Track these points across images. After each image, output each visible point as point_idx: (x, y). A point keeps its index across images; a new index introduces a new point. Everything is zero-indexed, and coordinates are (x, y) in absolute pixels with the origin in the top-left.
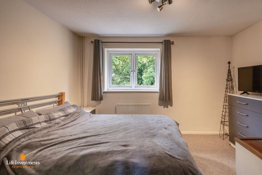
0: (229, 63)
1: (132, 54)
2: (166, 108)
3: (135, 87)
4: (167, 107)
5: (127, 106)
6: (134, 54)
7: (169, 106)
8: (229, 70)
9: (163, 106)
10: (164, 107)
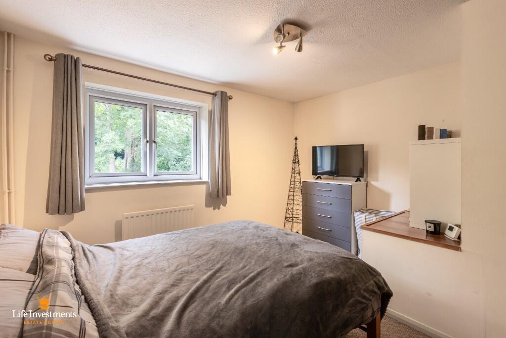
0: (296, 139)
1: (146, 105)
2: (217, 210)
3: (154, 175)
4: (219, 208)
5: (148, 215)
6: (153, 107)
7: (221, 206)
8: (296, 148)
9: (212, 208)
10: (214, 209)
